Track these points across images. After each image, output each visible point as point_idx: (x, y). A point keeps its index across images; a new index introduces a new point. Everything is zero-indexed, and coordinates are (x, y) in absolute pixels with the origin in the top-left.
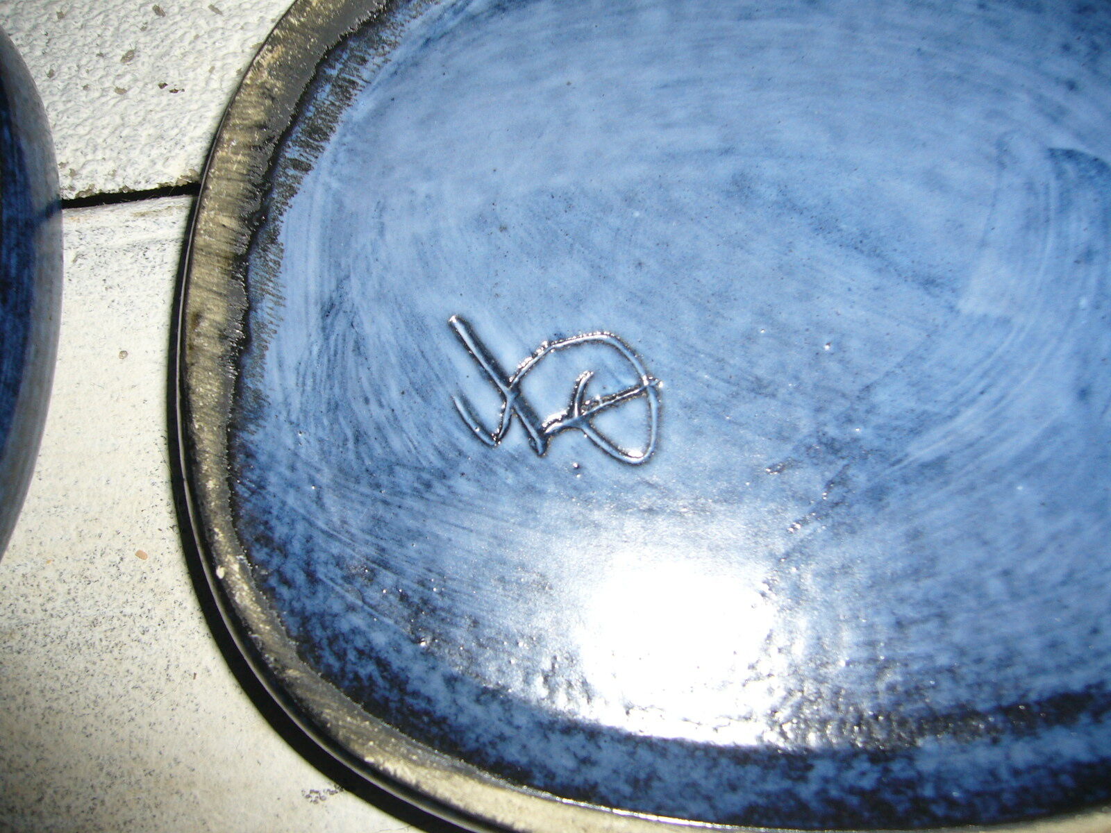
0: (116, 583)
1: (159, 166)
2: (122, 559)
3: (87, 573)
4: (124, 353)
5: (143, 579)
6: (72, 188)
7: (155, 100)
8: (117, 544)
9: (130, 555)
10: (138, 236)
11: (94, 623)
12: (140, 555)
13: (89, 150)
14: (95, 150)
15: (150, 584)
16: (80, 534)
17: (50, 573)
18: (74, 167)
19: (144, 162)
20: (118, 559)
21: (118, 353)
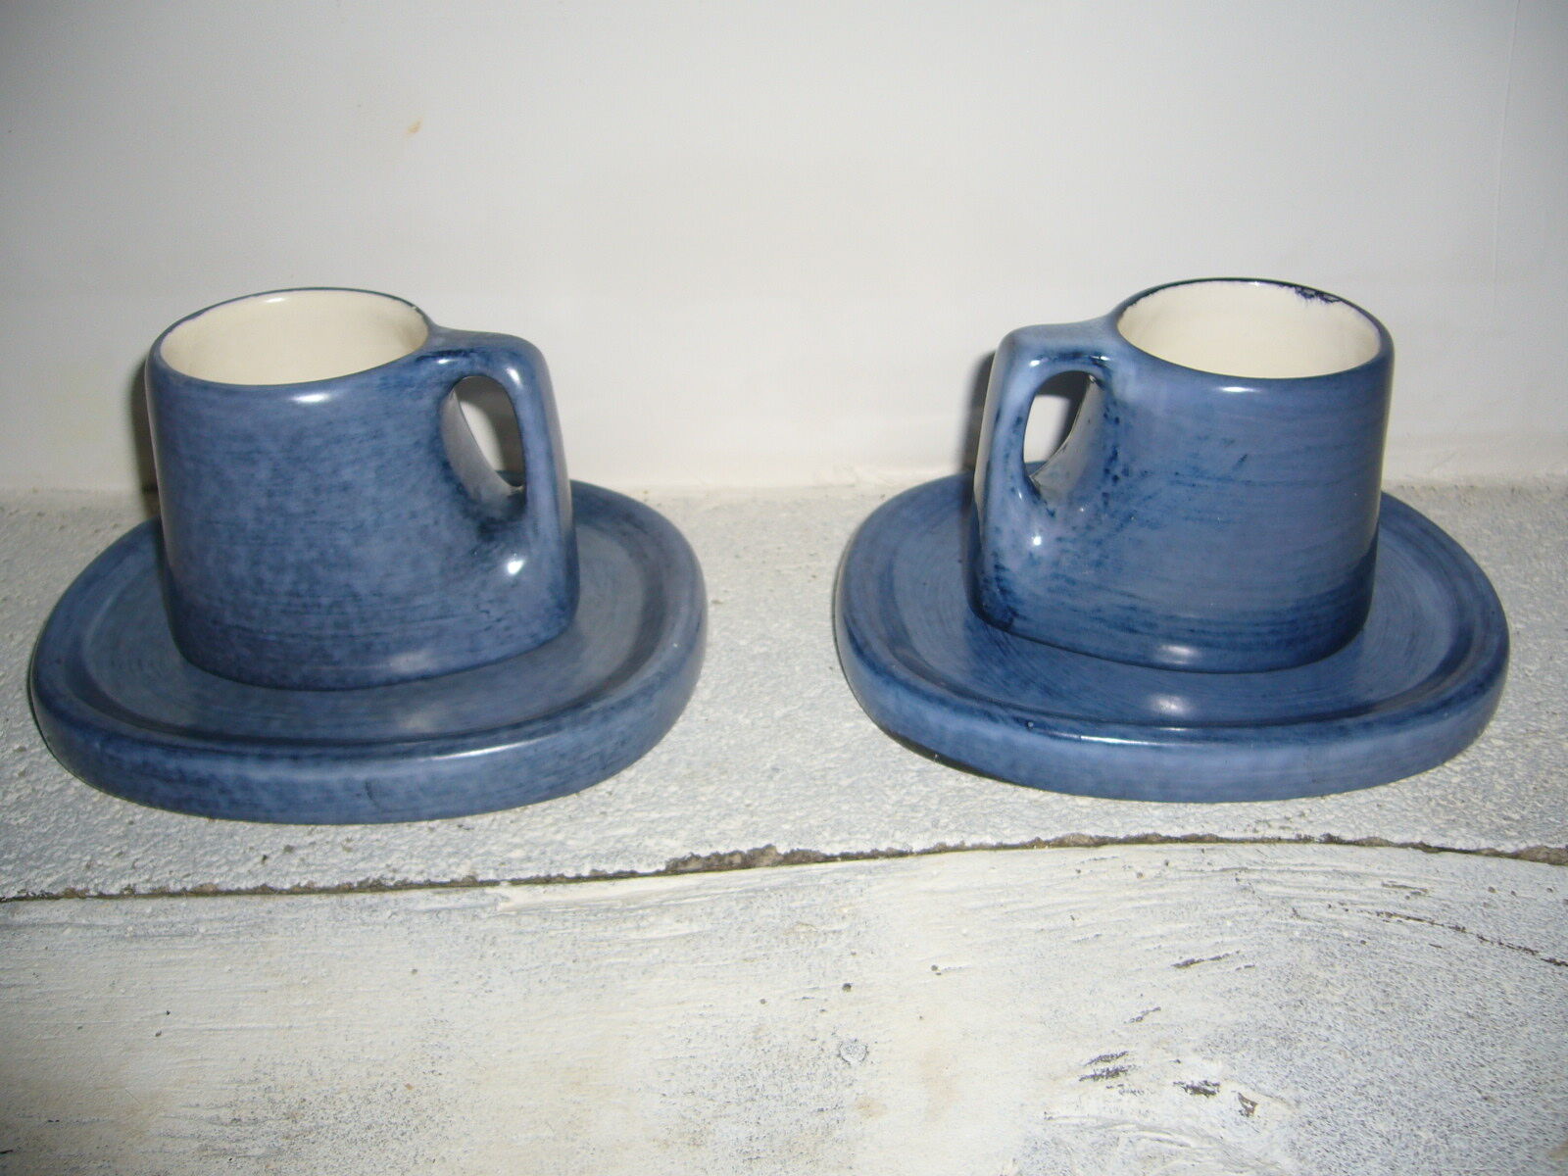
0: (388, 1105)
1: (453, 868)
2: (395, 1089)
3: (370, 1097)
4: (415, 971)
5: (407, 1102)
6: (393, 879)
7: (455, 834)
8: (394, 1080)
9: (401, 1087)
10: (434, 905)
11: (369, 1128)
12: (409, 1086)
13: (408, 857)
14: (412, 857)
15: (412, 1105)
16: (368, 1074)
17: (344, 1096)
18: (396, 867)
19: (443, 865)
20: (392, 1089)
21: (411, 969)
